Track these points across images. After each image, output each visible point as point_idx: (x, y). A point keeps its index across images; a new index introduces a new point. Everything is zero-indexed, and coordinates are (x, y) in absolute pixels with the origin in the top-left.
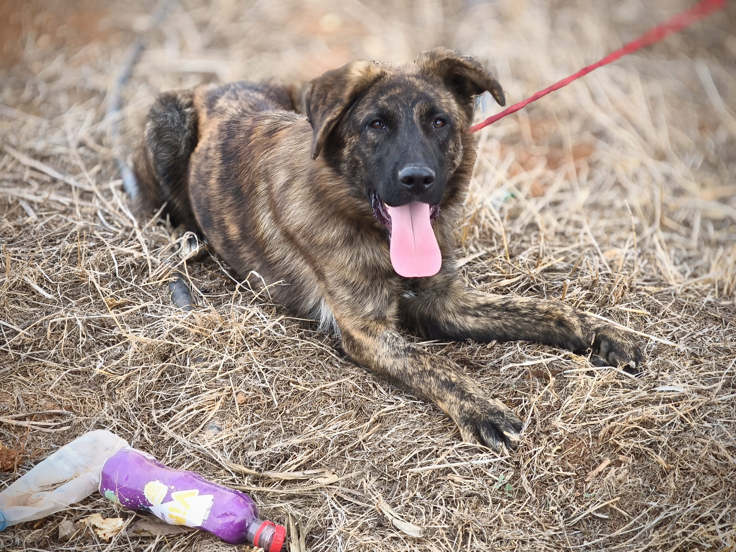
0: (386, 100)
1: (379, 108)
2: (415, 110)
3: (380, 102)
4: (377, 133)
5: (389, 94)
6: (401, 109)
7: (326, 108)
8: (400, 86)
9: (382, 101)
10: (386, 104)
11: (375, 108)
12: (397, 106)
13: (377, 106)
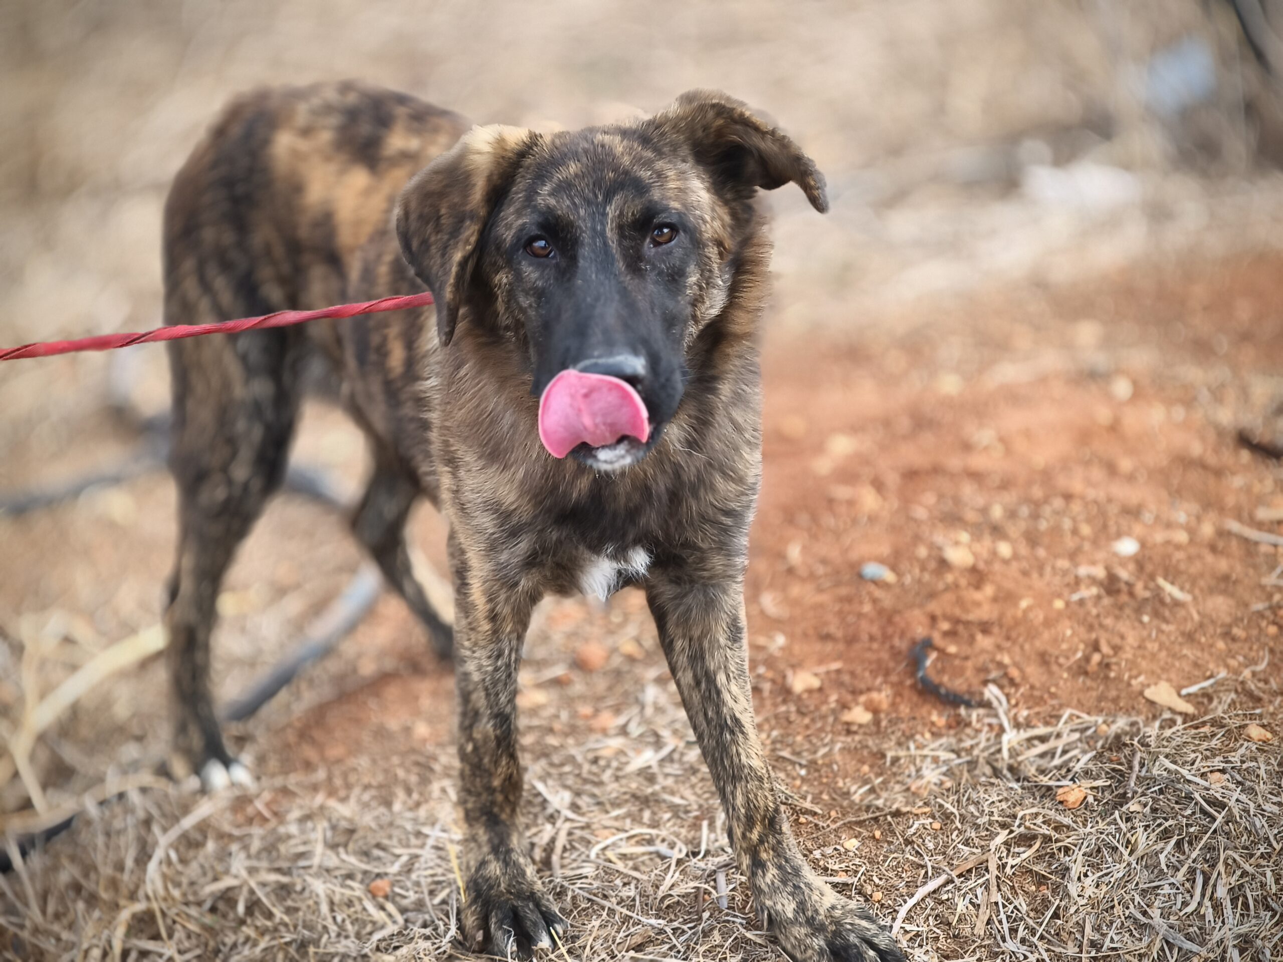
0: (551, 194)
1: (540, 212)
2: (611, 211)
3: (539, 200)
4: (541, 267)
5: (555, 180)
6: (582, 212)
7: (446, 237)
8: (576, 156)
9: (545, 196)
10: (552, 201)
11: (532, 212)
12: (574, 204)
13: (535, 208)
